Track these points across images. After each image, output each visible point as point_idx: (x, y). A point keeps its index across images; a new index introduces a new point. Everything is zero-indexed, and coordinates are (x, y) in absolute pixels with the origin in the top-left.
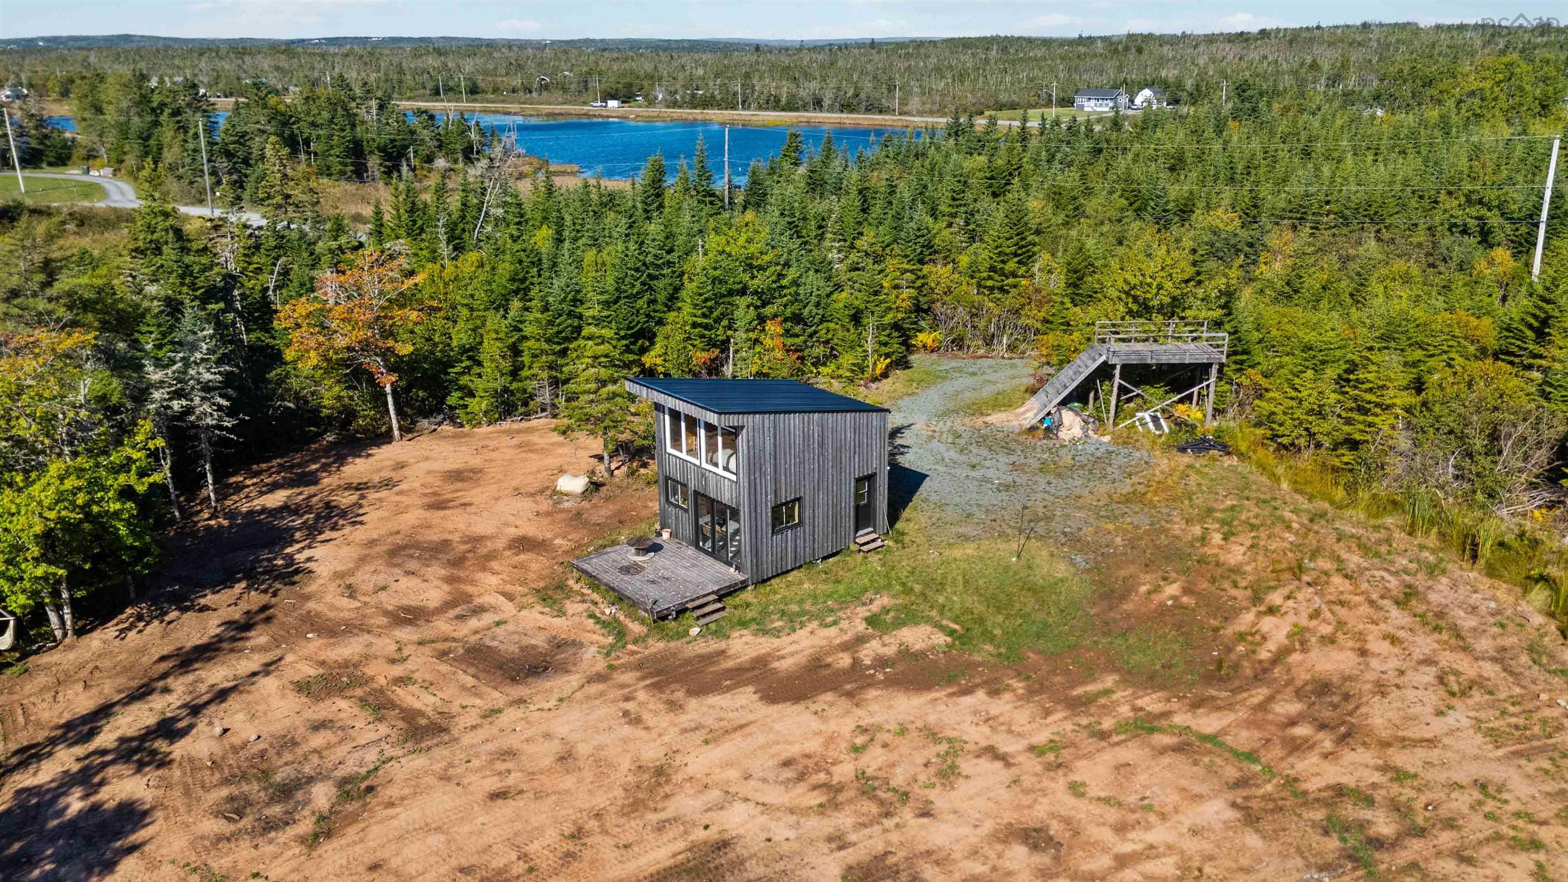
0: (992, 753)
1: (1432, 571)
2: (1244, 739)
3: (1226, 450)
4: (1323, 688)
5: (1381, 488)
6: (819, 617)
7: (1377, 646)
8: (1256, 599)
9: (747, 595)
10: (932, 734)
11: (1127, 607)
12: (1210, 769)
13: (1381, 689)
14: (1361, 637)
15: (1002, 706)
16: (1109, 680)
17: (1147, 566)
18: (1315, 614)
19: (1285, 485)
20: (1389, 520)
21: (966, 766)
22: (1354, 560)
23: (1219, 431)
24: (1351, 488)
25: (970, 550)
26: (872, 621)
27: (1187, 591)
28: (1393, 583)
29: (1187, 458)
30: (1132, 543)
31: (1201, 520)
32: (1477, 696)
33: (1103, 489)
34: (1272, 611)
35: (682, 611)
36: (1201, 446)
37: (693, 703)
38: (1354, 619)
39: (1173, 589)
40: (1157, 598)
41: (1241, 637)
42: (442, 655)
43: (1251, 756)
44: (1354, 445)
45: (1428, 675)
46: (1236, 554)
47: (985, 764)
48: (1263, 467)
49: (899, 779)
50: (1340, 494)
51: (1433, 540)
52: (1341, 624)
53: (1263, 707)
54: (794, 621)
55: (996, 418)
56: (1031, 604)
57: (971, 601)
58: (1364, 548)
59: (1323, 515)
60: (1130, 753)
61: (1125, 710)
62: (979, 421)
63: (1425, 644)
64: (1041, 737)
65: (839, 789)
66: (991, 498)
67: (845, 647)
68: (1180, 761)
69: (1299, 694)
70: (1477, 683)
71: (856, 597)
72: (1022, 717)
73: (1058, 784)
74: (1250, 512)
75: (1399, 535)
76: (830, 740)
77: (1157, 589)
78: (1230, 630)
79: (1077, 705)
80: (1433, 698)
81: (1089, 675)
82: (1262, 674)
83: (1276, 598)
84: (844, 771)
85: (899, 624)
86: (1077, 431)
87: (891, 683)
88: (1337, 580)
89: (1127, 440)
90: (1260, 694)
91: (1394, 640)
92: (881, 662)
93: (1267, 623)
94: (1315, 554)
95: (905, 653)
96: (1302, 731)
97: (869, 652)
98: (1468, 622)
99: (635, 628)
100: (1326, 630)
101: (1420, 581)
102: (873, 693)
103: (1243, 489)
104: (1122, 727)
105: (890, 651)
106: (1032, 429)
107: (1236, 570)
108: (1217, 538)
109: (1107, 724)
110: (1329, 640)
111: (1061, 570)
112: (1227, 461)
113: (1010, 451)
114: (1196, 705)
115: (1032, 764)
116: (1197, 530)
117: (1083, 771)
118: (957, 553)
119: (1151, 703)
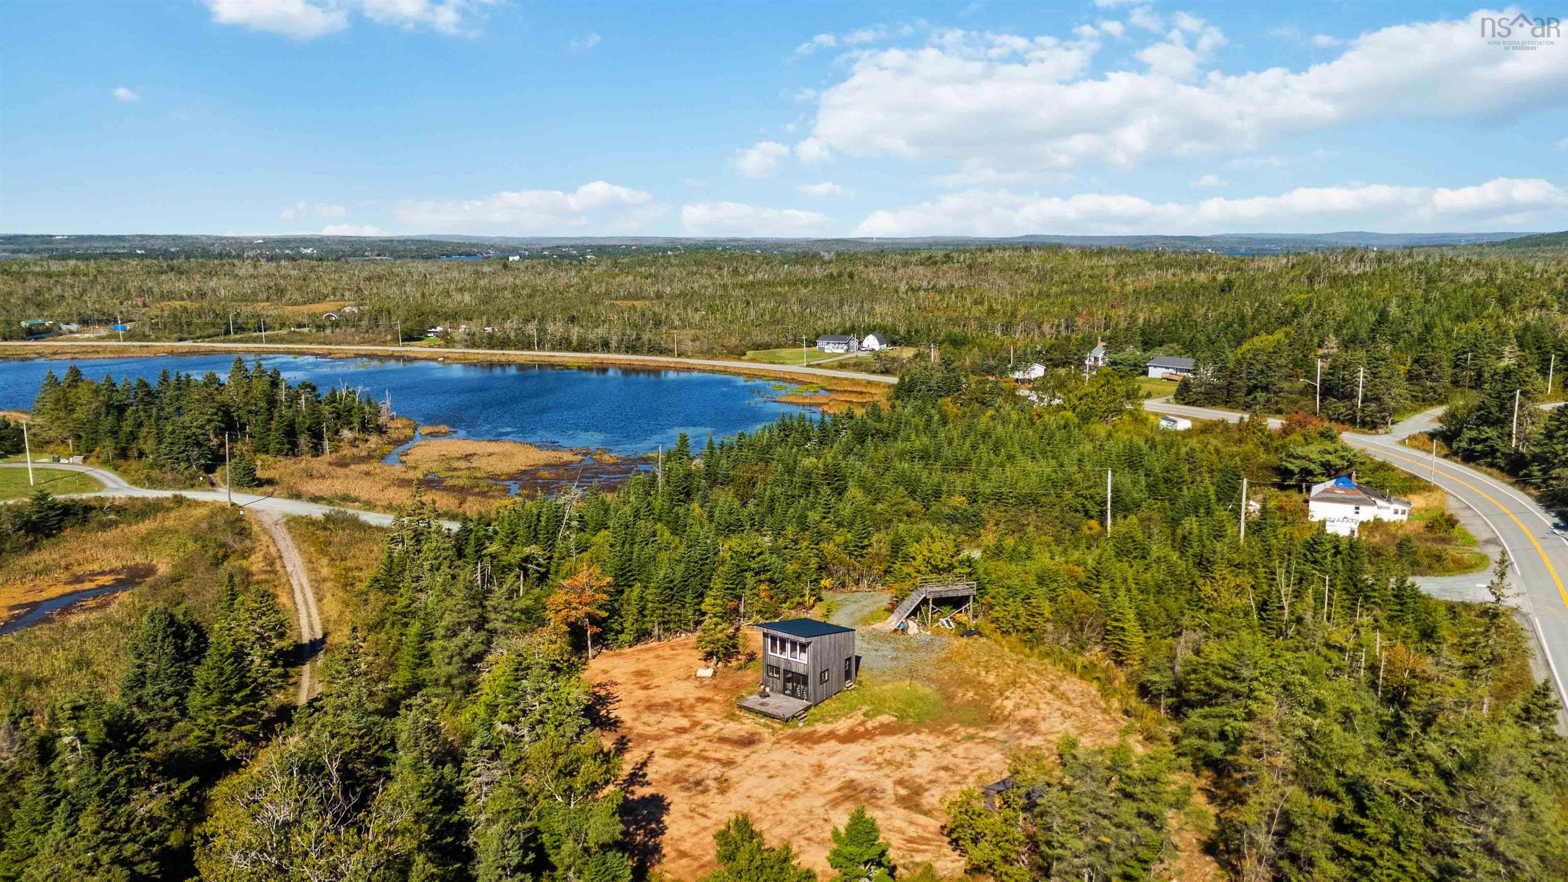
0: (924, 749)
1: (1061, 679)
2: (1003, 737)
3: (980, 634)
4: (1026, 721)
5: (1042, 648)
6: (845, 715)
7: (1042, 706)
8: (1001, 694)
9: (812, 710)
10: (903, 747)
11: (956, 702)
12: (994, 747)
13: (1044, 719)
14: (1037, 704)
15: (923, 737)
16: (956, 726)
17: (960, 686)
18: (1022, 698)
19: (1006, 649)
20: (1046, 661)
21: (918, 754)
22: (1034, 677)
23: (976, 627)
24: (1031, 649)
25: (890, 685)
26: (865, 715)
27: (976, 694)
28: (1048, 684)
29: (965, 640)
30: (951, 678)
31: (976, 666)
32: (1073, 718)
33: (934, 656)
34: (1007, 698)
35: (793, 717)
36: (969, 633)
37: (816, 747)
38: (1036, 697)
39: (970, 694)
40: (966, 698)
41: (998, 708)
42: (711, 741)
43: (1005, 742)
44: (1031, 631)
45: (1058, 713)
46: (991, 679)
47: (924, 753)
48: (996, 641)
49: (898, 759)
50: (1027, 651)
51: (1062, 667)
52: (1031, 701)
53: (1008, 727)
54: (836, 718)
55: (878, 626)
56: (921, 704)
57: (899, 705)
58: (1038, 673)
59: (1022, 661)
60: (969, 745)
61: (963, 734)
62: (870, 628)
63: (1058, 704)
64: (939, 744)
65: (880, 764)
66: (890, 664)
67: (859, 724)
68: (984, 745)
69: (1019, 723)
70: (1074, 714)
71: (853, 709)
72: (931, 739)
73: (949, 756)
74: (994, 662)
75: (1049, 666)
76: (870, 752)
77: (964, 695)
78: (993, 706)
79: (948, 734)
80: (1059, 720)
81: (949, 725)
82: (1006, 719)
83: (1008, 694)
84: (879, 759)
85: (875, 715)
86: (916, 631)
87: (882, 734)
88: (1029, 685)
89: (938, 633)
90: (1006, 725)
91: (1048, 704)
92: (875, 728)
93: (1006, 703)
94: (1020, 676)
95: (882, 725)
96: (1020, 733)
97: (870, 725)
98: (1072, 695)
99: (777, 726)
100: (1026, 703)
101: (1057, 683)
102: (877, 738)
103: (990, 652)
104: (963, 739)
105: (877, 724)
106: (896, 630)
107: (992, 685)
108: (983, 673)
109: (959, 738)
110: (1027, 706)
111: (928, 690)
112: (984, 640)
113: (890, 642)
114: (986, 730)
115: (939, 752)
116: (975, 670)
117: (954, 751)
118: (886, 687)
119: (972, 731)
